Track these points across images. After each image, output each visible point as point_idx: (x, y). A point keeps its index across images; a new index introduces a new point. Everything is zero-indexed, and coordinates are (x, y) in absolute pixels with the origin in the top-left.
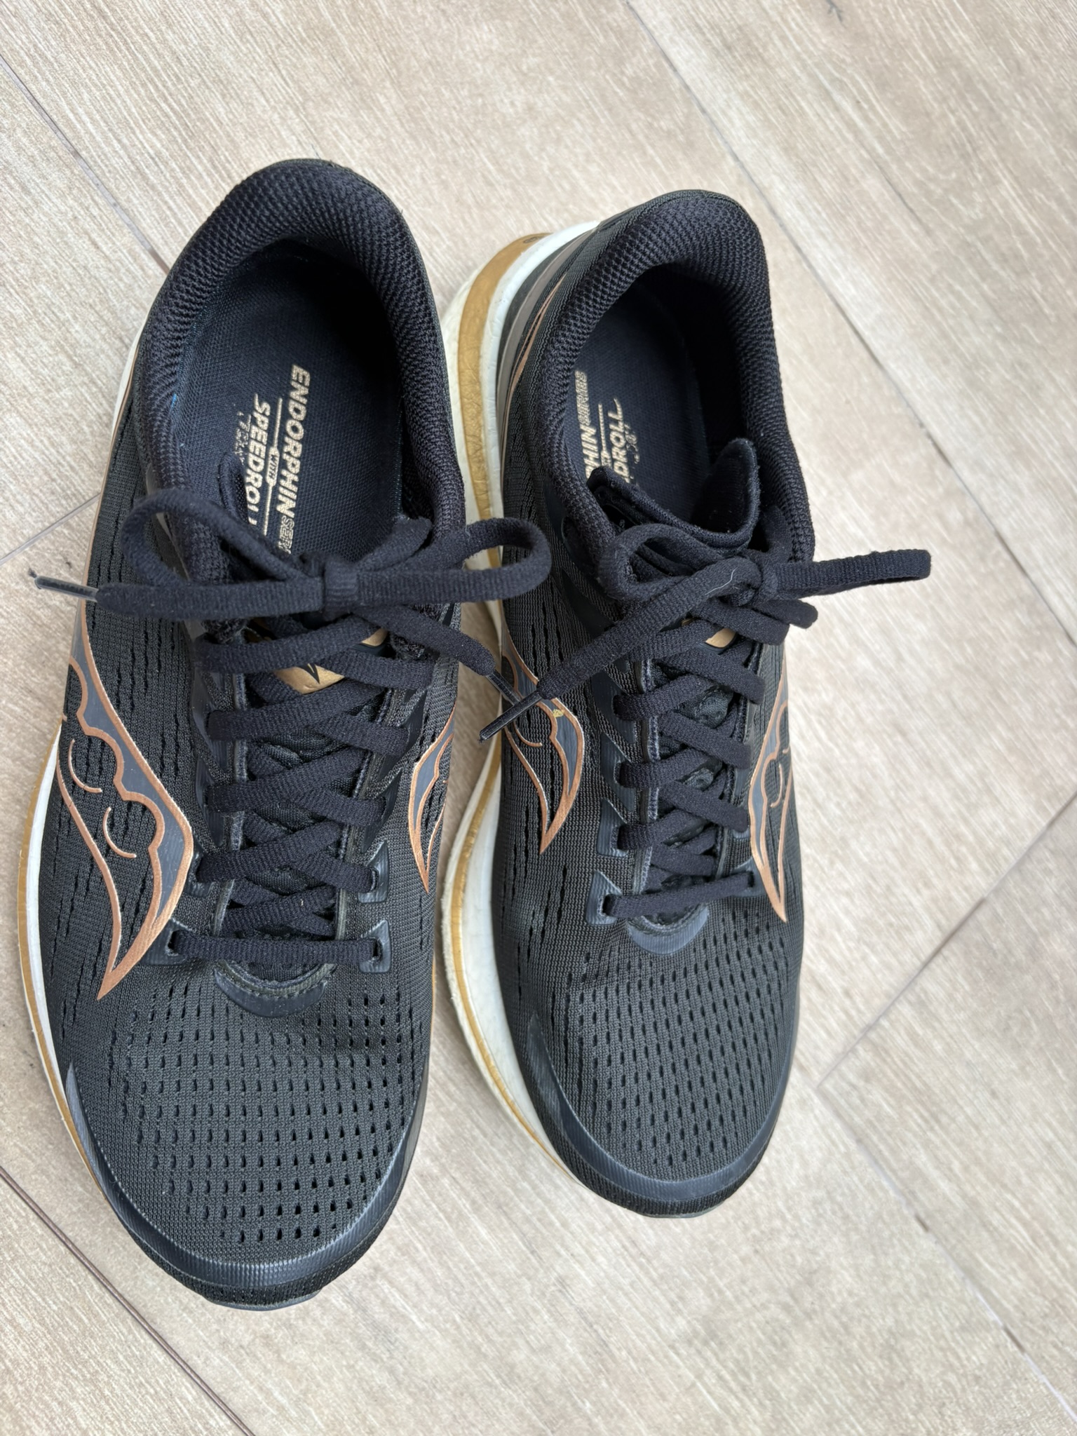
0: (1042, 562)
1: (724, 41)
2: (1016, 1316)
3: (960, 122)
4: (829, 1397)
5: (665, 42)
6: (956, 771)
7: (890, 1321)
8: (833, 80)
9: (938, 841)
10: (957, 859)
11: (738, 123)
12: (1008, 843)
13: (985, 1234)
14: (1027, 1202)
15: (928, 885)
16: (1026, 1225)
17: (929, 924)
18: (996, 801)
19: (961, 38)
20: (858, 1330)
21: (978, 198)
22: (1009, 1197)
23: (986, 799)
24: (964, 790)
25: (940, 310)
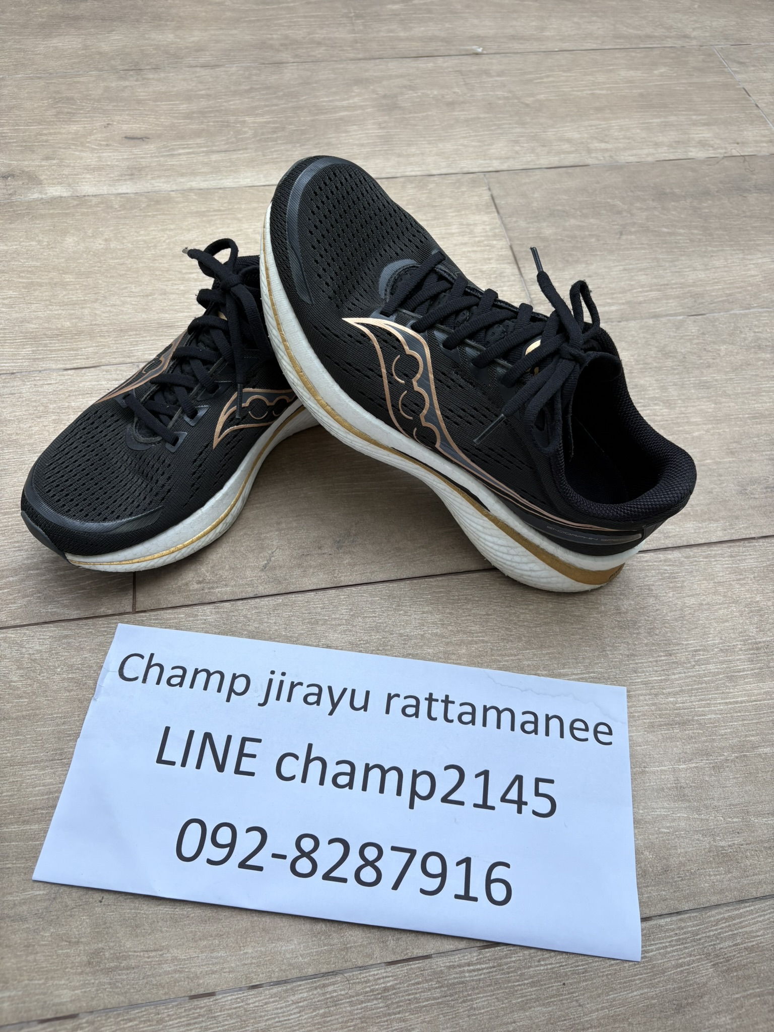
0: (395, 171)
1: (128, 175)
2: (687, 310)
3: (214, 122)
4: (670, 382)
5: (115, 192)
6: (453, 231)
7: (655, 349)
8: (169, 151)
9: (475, 249)
10: (487, 246)
11: (161, 185)
12: (495, 228)
13: (644, 305)
14: (642, 286)
15: (490, 259)
16: (651, 291)
17: (507, 266)
18: (475, 225)
19: (184, 107)
20: (650, 360)
21: (246, 129)
22: (635, 291)
23: (472, 227)
24: (463, 232)
25: (277, 158)
